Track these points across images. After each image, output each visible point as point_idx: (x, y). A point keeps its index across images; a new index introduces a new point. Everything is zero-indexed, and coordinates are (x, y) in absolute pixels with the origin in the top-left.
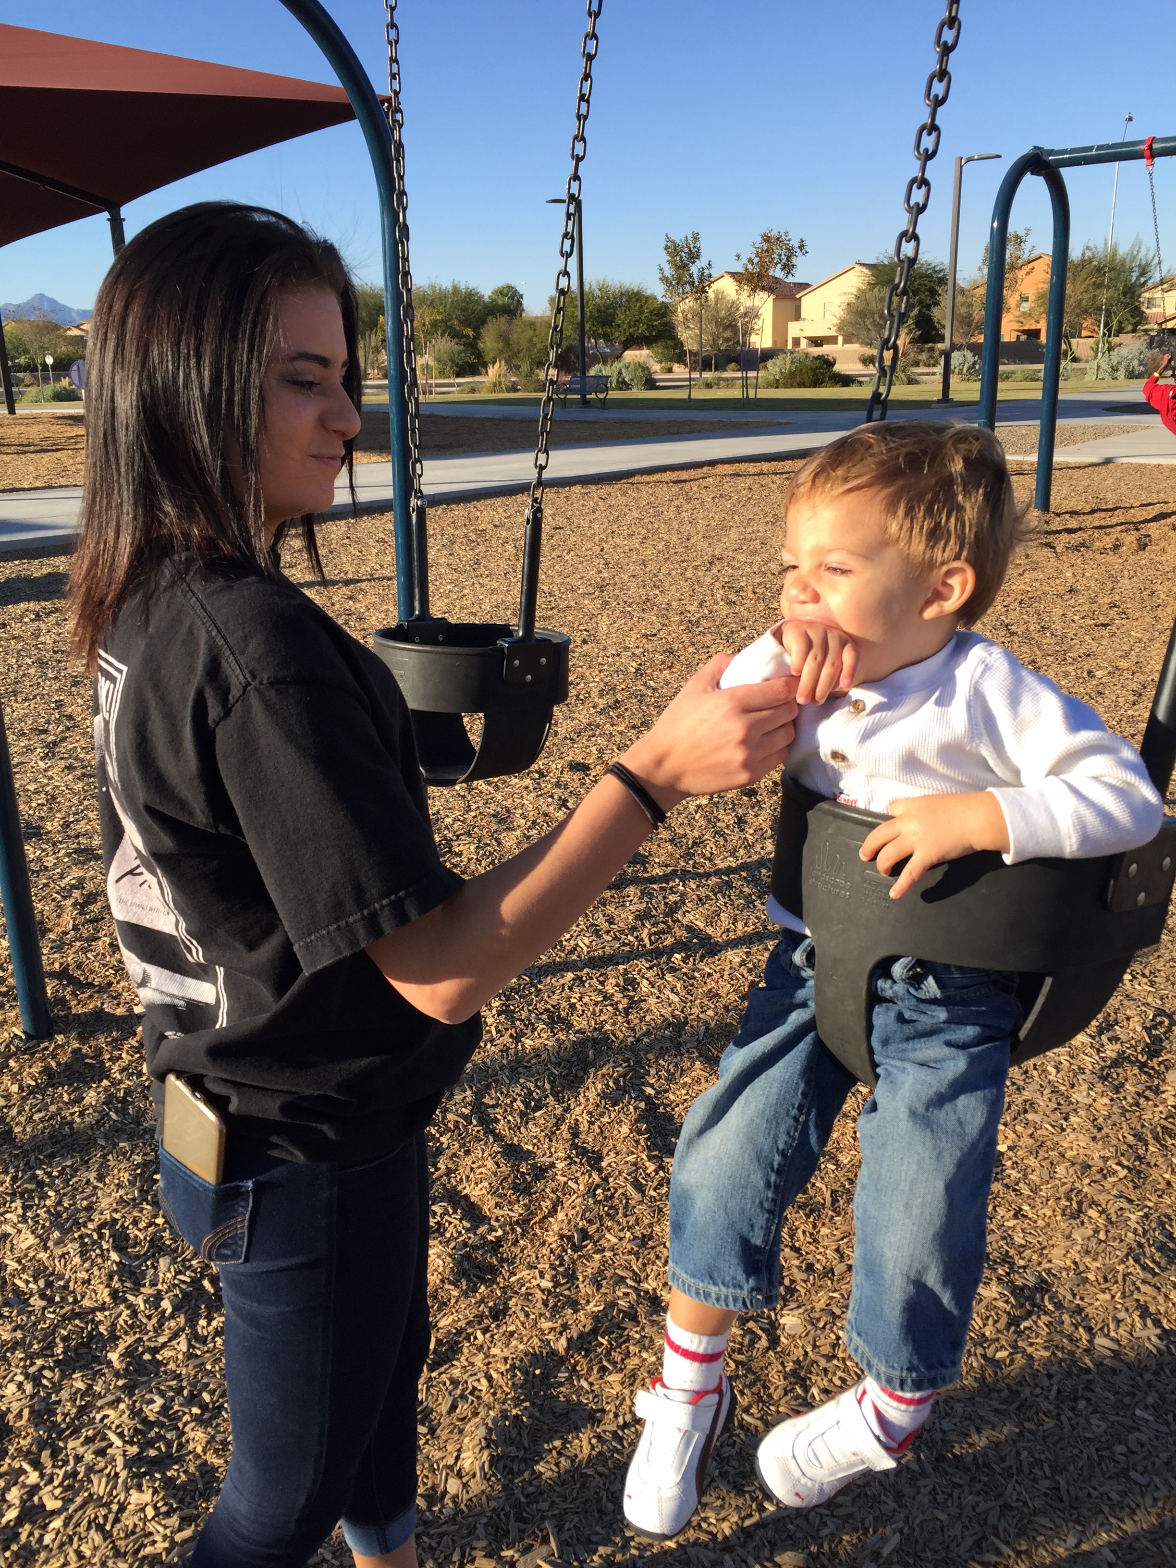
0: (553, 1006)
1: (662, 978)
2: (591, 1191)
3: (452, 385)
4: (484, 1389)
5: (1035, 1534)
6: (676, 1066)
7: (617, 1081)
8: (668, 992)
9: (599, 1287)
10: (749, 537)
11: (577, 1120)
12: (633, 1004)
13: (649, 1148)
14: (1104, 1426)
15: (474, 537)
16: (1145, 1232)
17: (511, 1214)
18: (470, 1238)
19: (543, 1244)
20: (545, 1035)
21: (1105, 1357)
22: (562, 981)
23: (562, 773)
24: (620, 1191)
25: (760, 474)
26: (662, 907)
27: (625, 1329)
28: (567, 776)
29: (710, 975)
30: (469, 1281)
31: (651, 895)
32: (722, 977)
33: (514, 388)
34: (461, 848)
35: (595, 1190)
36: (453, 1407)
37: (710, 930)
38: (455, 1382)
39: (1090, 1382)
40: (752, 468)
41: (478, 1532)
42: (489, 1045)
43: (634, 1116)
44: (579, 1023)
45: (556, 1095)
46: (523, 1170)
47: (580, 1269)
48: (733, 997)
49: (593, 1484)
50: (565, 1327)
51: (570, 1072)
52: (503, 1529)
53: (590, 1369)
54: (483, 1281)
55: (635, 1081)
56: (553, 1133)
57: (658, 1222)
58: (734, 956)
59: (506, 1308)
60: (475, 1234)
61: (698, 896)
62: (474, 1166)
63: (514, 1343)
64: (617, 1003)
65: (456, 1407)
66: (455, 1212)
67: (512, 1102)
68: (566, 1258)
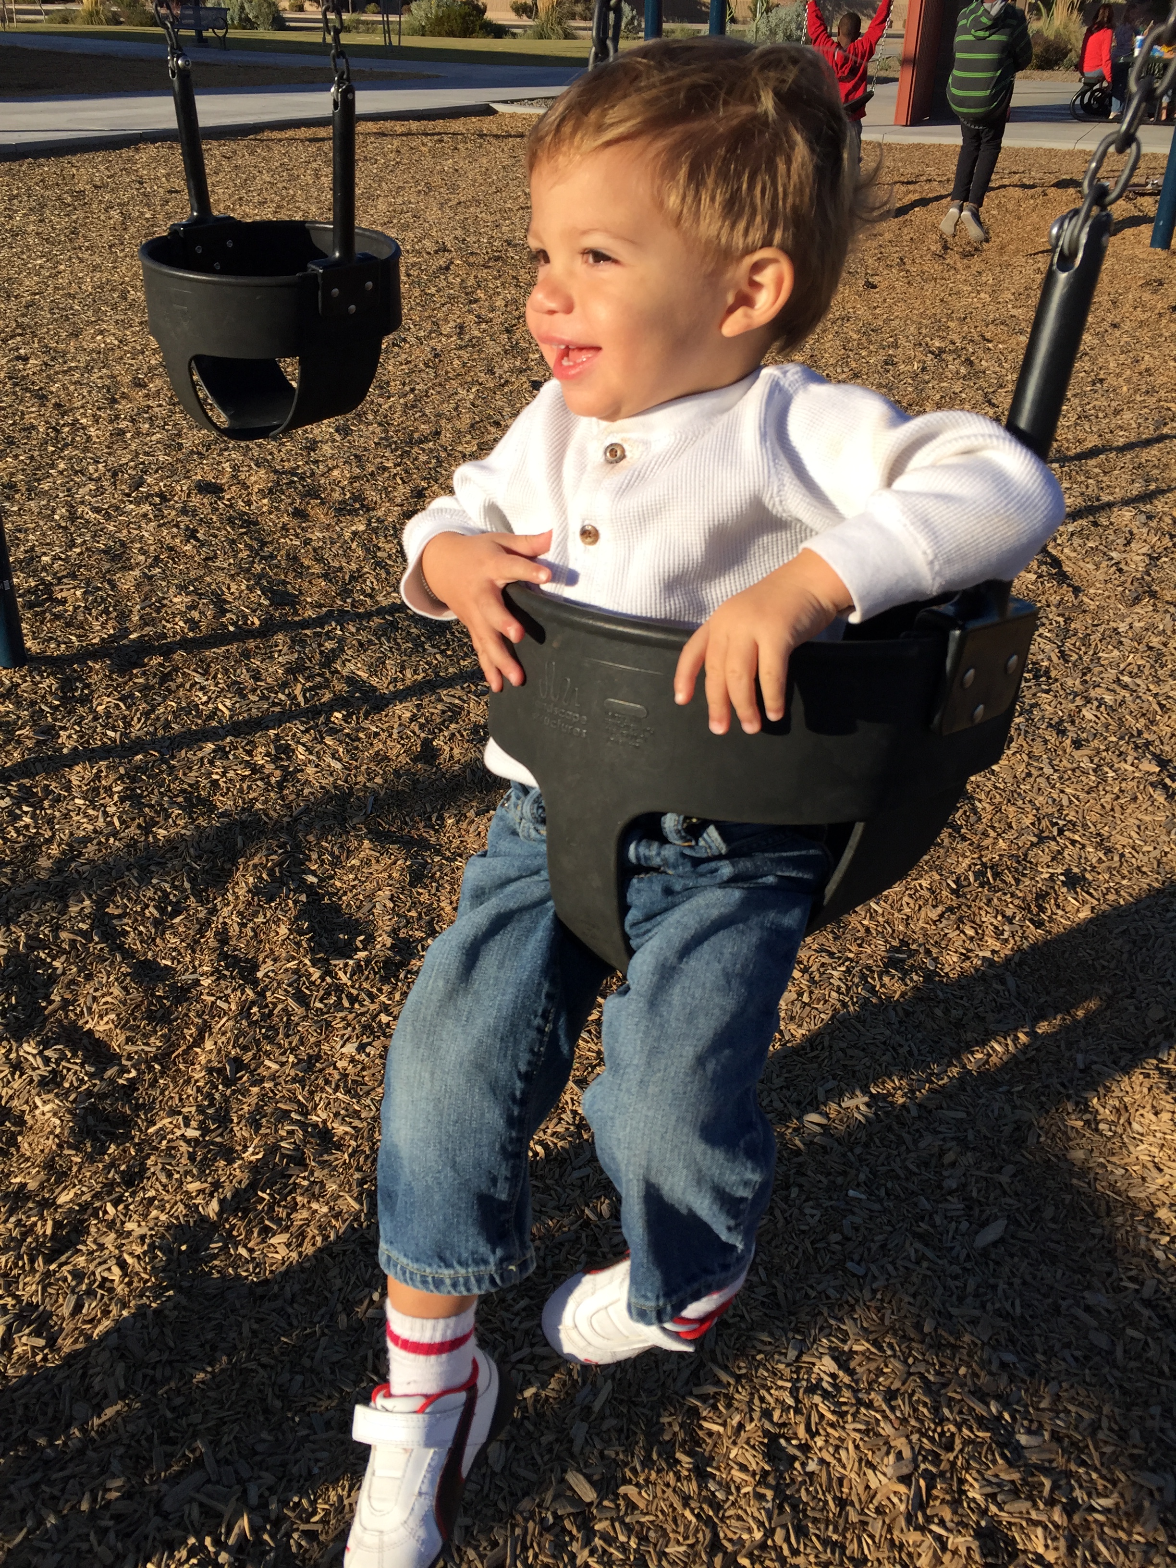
0: (190, 785)
1: (322, 742)
2: (244, 1010)
3: (38, 13)
4: (117, 1278)
5: (754, 1353)
6: (341, 847)
7: (271, 873)
8: (329, 760)
9: (258, 1126)
10: (399, 208)
11: (225, 923)
12: (288, 776)
13: (312, 950)
14: (818, 1213)
15: (69, 200)
16: (848, 989)
17: (146, 1048)
18: (95, 1085)
19: (188, 1082)
20: (181, 823)
21: (815, 1135)
22: (200, 754)
23: (189, 496)
24: (280, 1007)
25: (409, 134)
26: (318, 656)
27: (291, 1176)
28: (196, 500)
29: (376, 734)
30: (95, 1139)
31: (303, 643)
32: (390, 736)
33: (115, 20)
34: (64, 594)
35: (250, 1008)
36: (78, 1308)
37: (374, 681)
38: (78, 1275)
39: (801, 1165)
40: (399, 127)
41: (112, 1469)
42: (112, 840)
43: (293, 913)
44: (224, 803)
45: (197, 894)
46: (160, 993)
47: (235, 1106)
48: (404, 759)
49: (256, 1380)
50: (217, 1185)
51: (215, 865)
52: (144, 1459)
53: (250, 1233)
54: (113, 1138)
55: (294, 870)
56: (197, 942)
57: (327, 1040)
58: (403, 710)
59: (144, 1169)
60: (102, 1079)
61: (359, 641)
62: (97, 994)
63: (154, 1213)
64: (268, 776)
65: (83, 1306)
66: (74, 1055)
67: (143, 909)
68: (217, 1096)
